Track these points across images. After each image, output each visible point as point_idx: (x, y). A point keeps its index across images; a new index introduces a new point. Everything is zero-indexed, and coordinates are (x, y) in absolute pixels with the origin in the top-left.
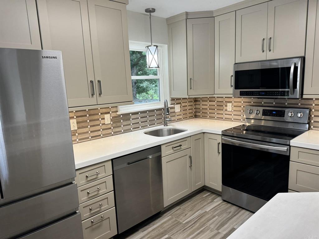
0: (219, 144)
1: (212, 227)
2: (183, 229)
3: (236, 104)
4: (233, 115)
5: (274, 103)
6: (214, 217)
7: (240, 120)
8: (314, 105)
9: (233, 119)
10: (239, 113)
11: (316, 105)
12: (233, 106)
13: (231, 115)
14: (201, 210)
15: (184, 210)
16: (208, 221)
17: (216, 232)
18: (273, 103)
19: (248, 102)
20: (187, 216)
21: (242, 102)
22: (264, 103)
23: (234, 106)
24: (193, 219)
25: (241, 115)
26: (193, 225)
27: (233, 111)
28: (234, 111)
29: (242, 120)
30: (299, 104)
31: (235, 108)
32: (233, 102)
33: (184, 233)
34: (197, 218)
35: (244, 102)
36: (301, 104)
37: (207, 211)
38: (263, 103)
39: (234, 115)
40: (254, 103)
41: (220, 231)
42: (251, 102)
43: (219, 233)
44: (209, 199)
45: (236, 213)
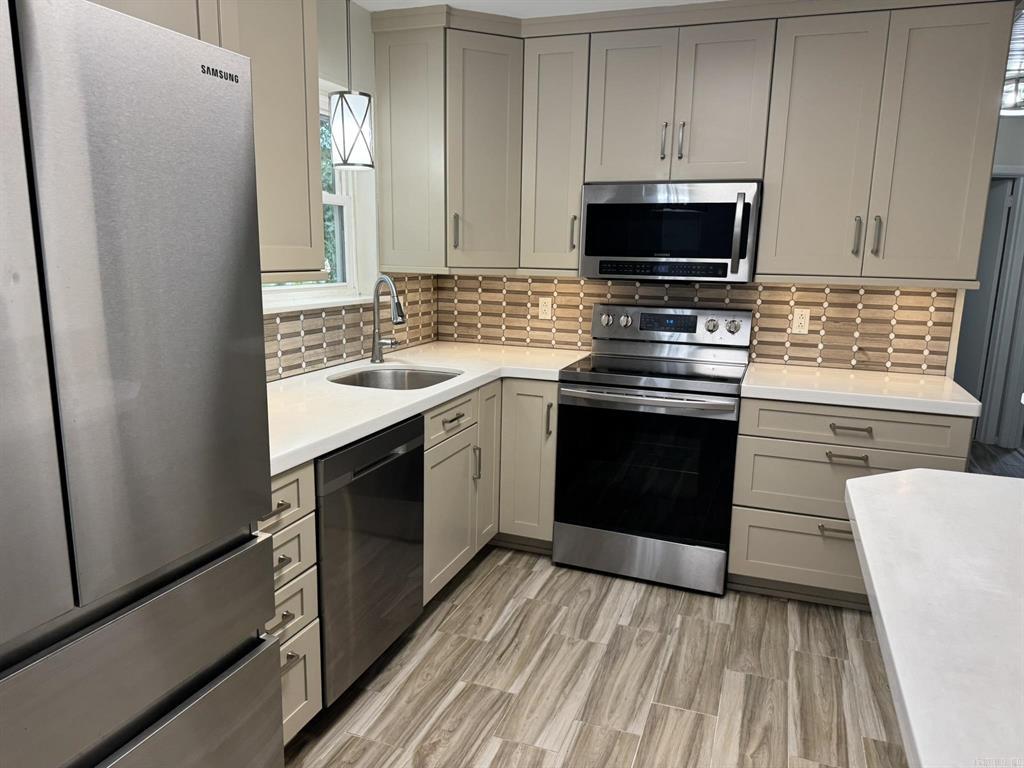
0: (550, 406)
1: (568, 636)
2: (496, 657)
3: (563, 300)
4: (554, 330)
5: (666, 298)
6: (557, 609)
7: (576, 344)
8: (759, 302)
9: (553, 342)
10: (571, 325)
11: (763, 302)
12: (555, 306)
13: (550, 330)
14: (512, 601)
15: (469, 608)
16: (550, 623)
17: (582, 644)
18: (662, 298)
19: (599, 296)
20: (485, 620)
21: (582, 295)
22: (641, 297)
23: (559, 306)
24: (507, 624)
25: (576, 332)
26: (517, 640)
27: (554, 318)
28: (558, 318)
29: (579, 344)
30: (727, 301)
31: (560, 312)
32: (555, 294)
33: (505, 664)
34: (515, 621)
35: (585, 294)
36: (731, 301)
37: (532, 597)
38: (637, 297)
39: (558, 330)
40: (613, 296)
41: (592, 639)
42: (605, 296)
43: (591, 645)
44: (518, 567)
45: (604, 591)
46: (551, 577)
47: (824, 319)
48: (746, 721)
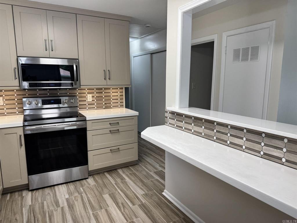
0: (20, 136)
1: (53, 209)
3: (8, 98)
4: (5, 109)
5: (48, 94)
6: (43, 203)
7: (16, 113)
8: (77, 93)
9: (6, 113)
10: (13, 106)
11: (79, 93)
12: (4, 100)
13: (4, 109)
16: (44, 208)
17: (59, 209)
18: (47, 94)
19: (23, 95)
20: (18, 219)
21: (16, 95)
22: (39, 94)
23: (6, 100)
24: (28, 216)
25: (15, 108)
26: (36, 219)
27: (5, 105)
28: (6, 104)
29: (17, 113)
30: (68, 94)
31: (7, 102)
32: (4, 96)
34: (30, 214)
35: (17, 95)
36: (69, 94)
37: (30, 204)
38: (38, 94)
39: (7, 109)
40: (28, 95)
41: (61, 206)
42: (25, 95)
43: (62, 208)
45: (54, 191)
46: (32, 195)
47: (95, 97)
48: (117, 205)
